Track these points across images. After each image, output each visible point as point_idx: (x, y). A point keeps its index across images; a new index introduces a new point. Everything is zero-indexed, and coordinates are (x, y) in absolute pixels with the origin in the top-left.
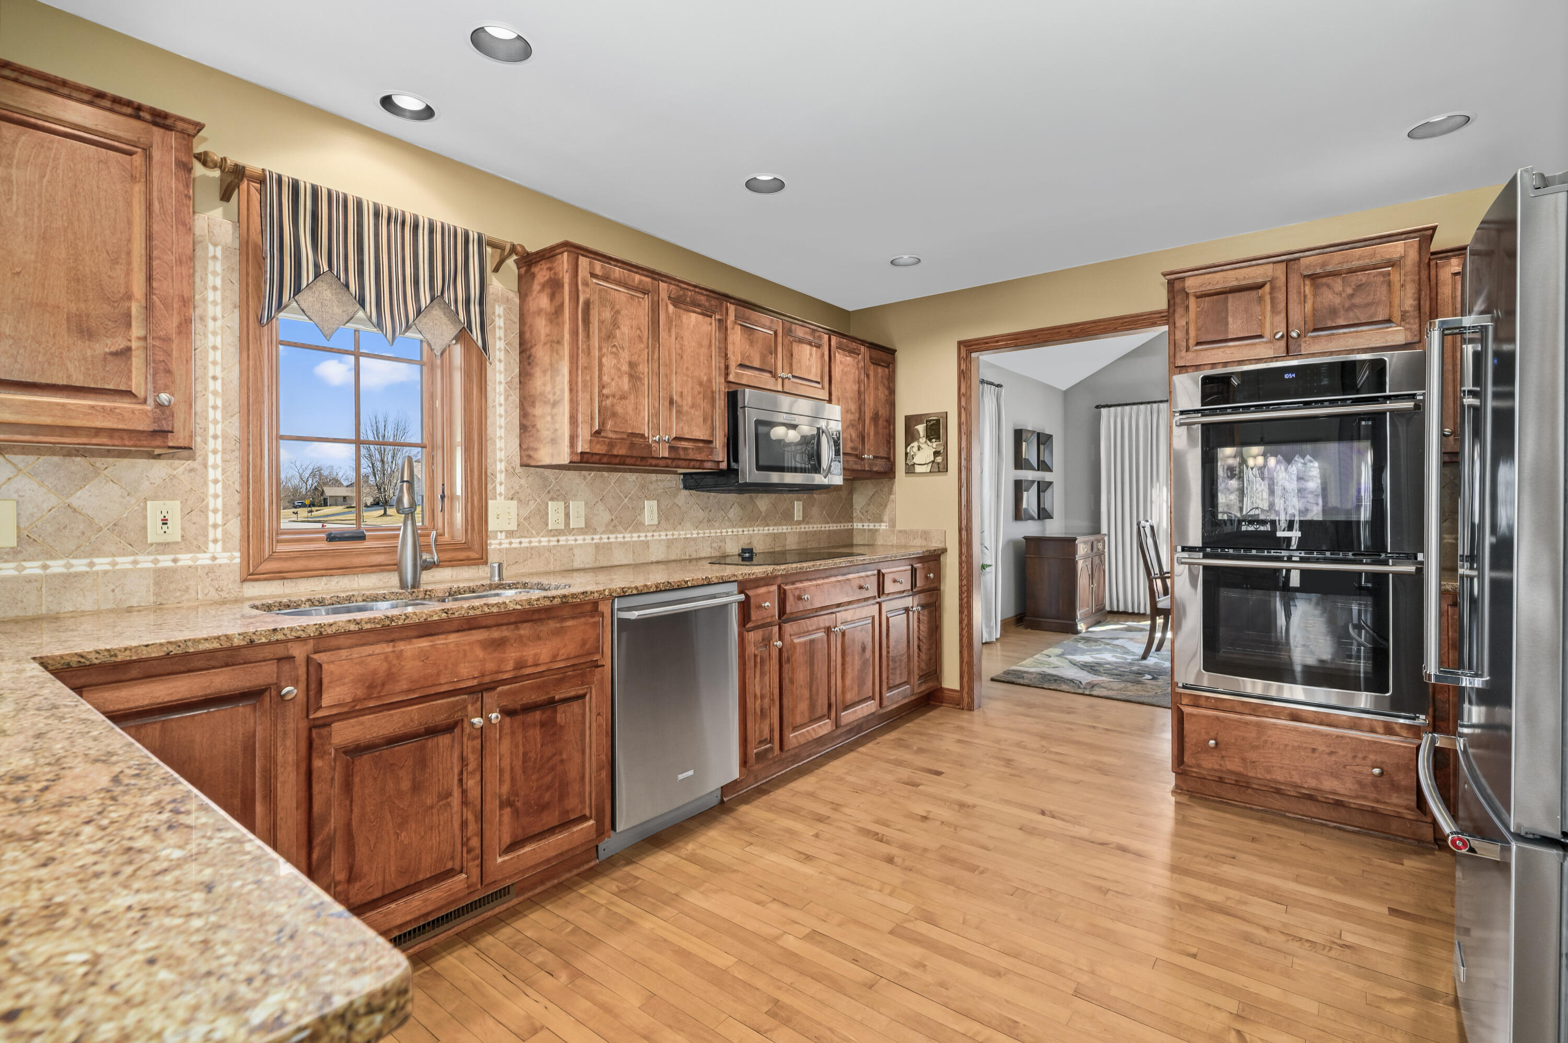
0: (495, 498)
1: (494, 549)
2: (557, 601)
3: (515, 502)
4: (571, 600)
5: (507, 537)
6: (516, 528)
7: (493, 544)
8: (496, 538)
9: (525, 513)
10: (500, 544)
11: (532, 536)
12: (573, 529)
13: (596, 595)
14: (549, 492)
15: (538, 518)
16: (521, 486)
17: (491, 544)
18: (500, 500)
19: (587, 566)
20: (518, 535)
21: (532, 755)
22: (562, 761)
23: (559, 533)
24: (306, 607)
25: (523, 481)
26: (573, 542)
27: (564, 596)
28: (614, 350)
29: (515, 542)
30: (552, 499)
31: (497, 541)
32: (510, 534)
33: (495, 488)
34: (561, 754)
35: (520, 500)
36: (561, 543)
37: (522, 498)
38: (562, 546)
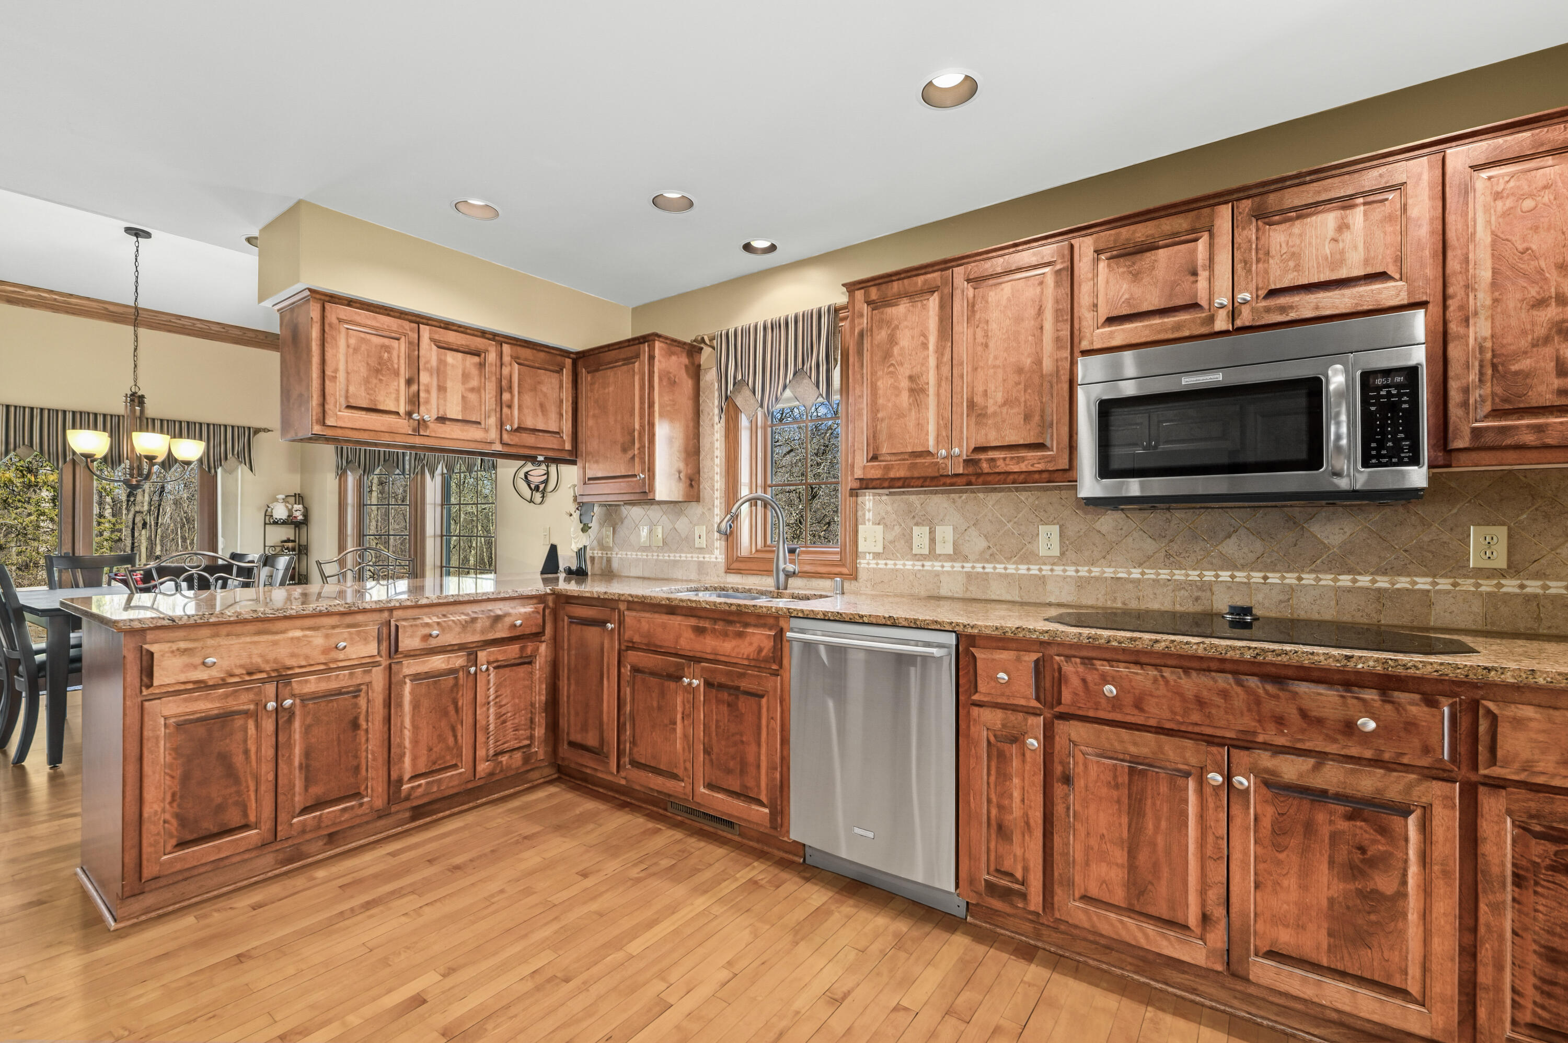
0: (865, 524)
1: (864, 568)
2: (734, 608)
3: (881, 527)
4: (744, 610)
5: (874, 558)
6: (881, 551)
7: (863, 564)
8: (865, 558)
9: (890, 537)
10: (868, 564)
11: (897, 559)
12: (940, 555)
13: (764, 610)
14: (914, 517)
15: (902, 542)
16: (887, 513)
17: (860, 563)
18: (869, 525)
19: (956, 595)
20: (884, 556)
21: (721, 724)
22: (742, 742)
23: (922, 557)
24: (730, 592)
25: (889, 508)
26: (940, 569)
27: (739, 605)
28: (892, 369)
29: (882, 563)
30: (917, 524)
31: (865, 561)
32: (877, 555)
33: (864, 515)
34: (741, 735)
35: (886, 525)
36: (926, 568)
37: (888, 523)
38: (927, 571)
